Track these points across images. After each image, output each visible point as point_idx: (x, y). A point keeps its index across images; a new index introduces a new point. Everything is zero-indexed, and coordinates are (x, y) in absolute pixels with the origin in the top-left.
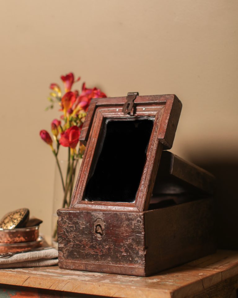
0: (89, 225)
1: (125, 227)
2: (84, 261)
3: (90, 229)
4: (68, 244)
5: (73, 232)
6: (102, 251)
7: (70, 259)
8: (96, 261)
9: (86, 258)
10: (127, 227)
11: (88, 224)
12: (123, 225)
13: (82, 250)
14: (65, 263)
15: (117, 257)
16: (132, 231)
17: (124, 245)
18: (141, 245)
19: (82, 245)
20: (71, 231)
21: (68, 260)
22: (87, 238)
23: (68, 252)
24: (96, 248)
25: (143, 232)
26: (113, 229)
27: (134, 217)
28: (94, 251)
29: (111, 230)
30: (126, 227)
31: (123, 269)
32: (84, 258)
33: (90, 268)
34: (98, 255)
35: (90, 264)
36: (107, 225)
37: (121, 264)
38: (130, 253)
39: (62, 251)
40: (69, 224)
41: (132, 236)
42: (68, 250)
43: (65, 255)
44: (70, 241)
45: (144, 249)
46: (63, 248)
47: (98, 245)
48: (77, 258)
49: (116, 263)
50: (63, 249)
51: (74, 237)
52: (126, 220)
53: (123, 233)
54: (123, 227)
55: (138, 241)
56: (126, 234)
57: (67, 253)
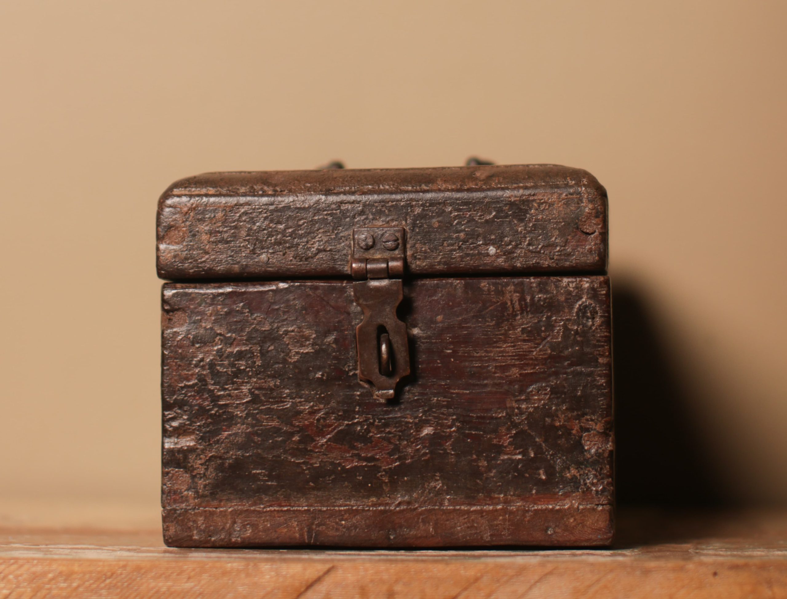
0: (336, 341)
1: (517, 339)
2: (303, 501)
3: (335, 358)
4: (217, 432)
5: (250, 377)
6: (397, 449)
7: (228, 500)
8: (368, 497)
9: (313, 489)
10: (528, 341)
11: (331, 338)
12: (506, 335)
13: (293, 455)
14: (201, 520)
15: (476, 473)
16: (551, 357)
17: (509, 416)
18: (593, 413)
19: (292, 434)
20: (238, 373)
21: (215, 503)
22: (320, 400)
23: (220, 468)
24: (370, 440)
25: (602, 356)
26: (455, 352)
27: (562, 298)
28: (358, 455)
29: (449, 356)
30: (524, 341)
31: (504, 520)
32: (303, 490)
33: (337, 530)
34: (377, 469)
35: (332, 514)
36: (429, 337)
37: (492, 498)
38: (538, 450)
39: (185, 467)
40: (230, 342)
41: (550, 375)
42: (220, 458)
43: (201, 483)
44: (231, 420)
45: (606, 429)
46: (191, 450)
47: (378, 427)
48: (265, 490)
49: (471, 499)
50: (192, 457)
51: (255, 400)
52: (523, 310)
53: (505, 368)
54: (505, 342)
55: (581, 397)
56: (521, 367)
57: (211, 473)
